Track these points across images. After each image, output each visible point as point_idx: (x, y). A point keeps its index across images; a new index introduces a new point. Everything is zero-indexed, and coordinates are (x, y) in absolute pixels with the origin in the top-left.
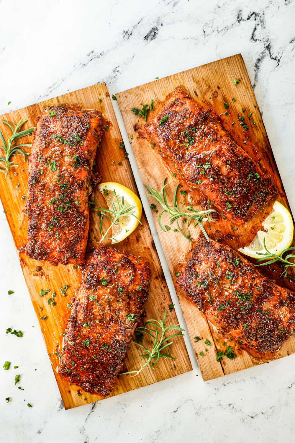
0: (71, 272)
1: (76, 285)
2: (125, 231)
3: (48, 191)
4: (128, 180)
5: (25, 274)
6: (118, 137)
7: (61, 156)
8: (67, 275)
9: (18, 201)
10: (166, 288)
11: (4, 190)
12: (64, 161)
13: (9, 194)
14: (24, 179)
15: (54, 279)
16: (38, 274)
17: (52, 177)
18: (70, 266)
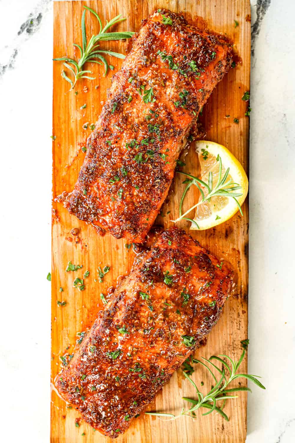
0: (120, 251)
1: (123, 271)
2: (216, 217)
3: (130, 129)
4: (240, 148)
5: (55, 233)
6: (245, 83)
7: (164, 85)
8: (113, 253)
9: (76, 129)
10: (245, 314)
11: (61, 107)
12: (165, 93)
13: (67, 115)
14: (94, 100)
15: (94, 254)
16: (73, 239)
17: (142, 110)
18: (122, 243)
